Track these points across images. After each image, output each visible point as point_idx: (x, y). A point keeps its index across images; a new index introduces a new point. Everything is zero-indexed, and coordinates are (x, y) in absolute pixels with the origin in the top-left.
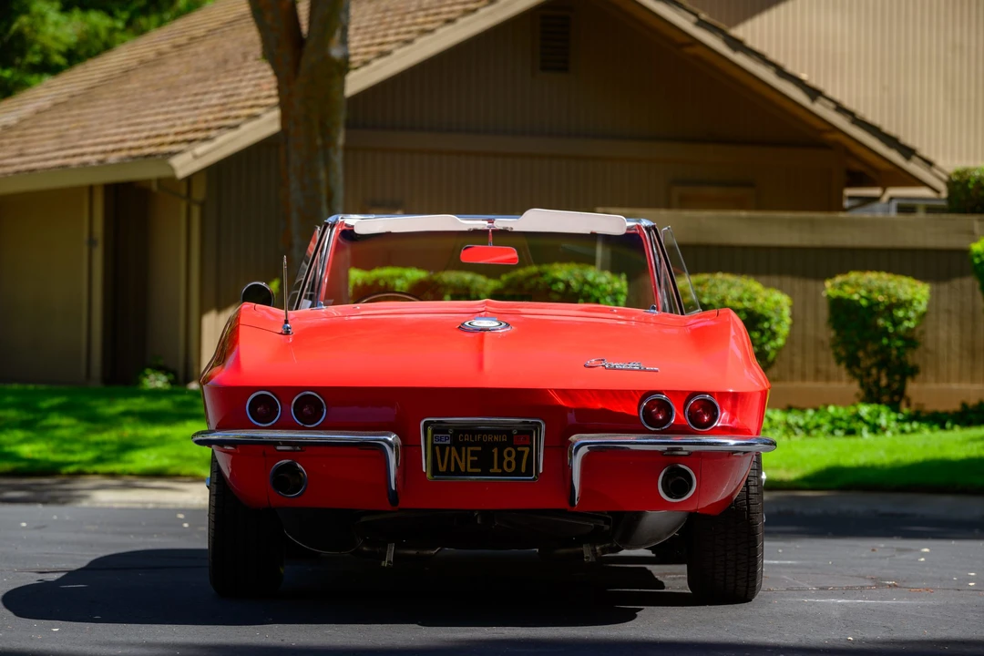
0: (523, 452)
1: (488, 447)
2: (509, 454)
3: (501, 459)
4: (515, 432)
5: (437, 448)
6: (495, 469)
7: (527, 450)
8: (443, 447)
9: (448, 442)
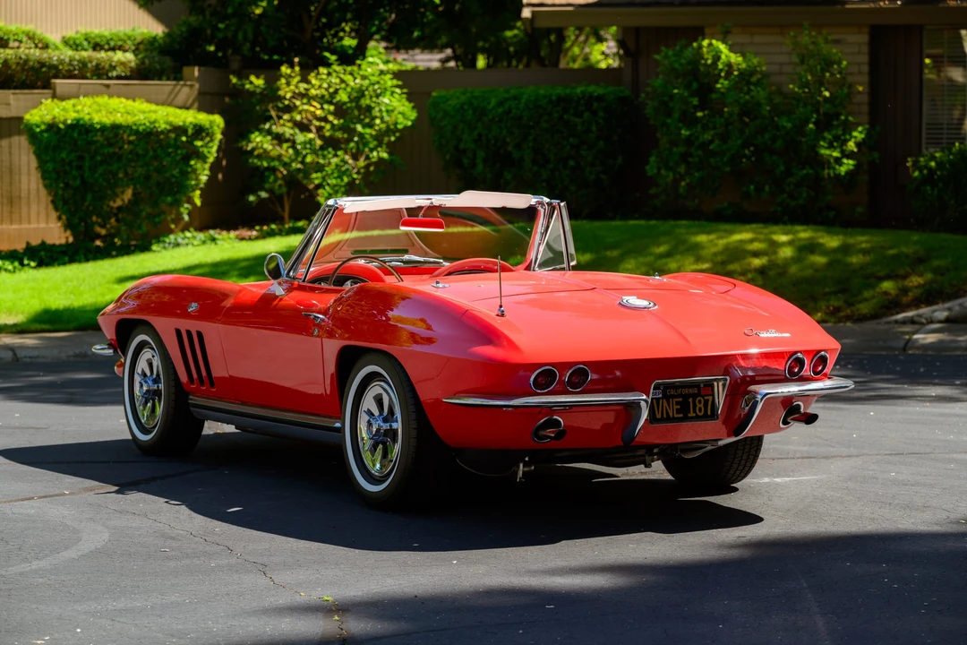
0: (708, 400)
1: (686, 397)
2: (700, 402)
3: (695, 406)
4: (702, 385)
5: (654, 401)
6: (692, 414)
7: (710, 398)
8: (658, 399)
9: (661, 396)
